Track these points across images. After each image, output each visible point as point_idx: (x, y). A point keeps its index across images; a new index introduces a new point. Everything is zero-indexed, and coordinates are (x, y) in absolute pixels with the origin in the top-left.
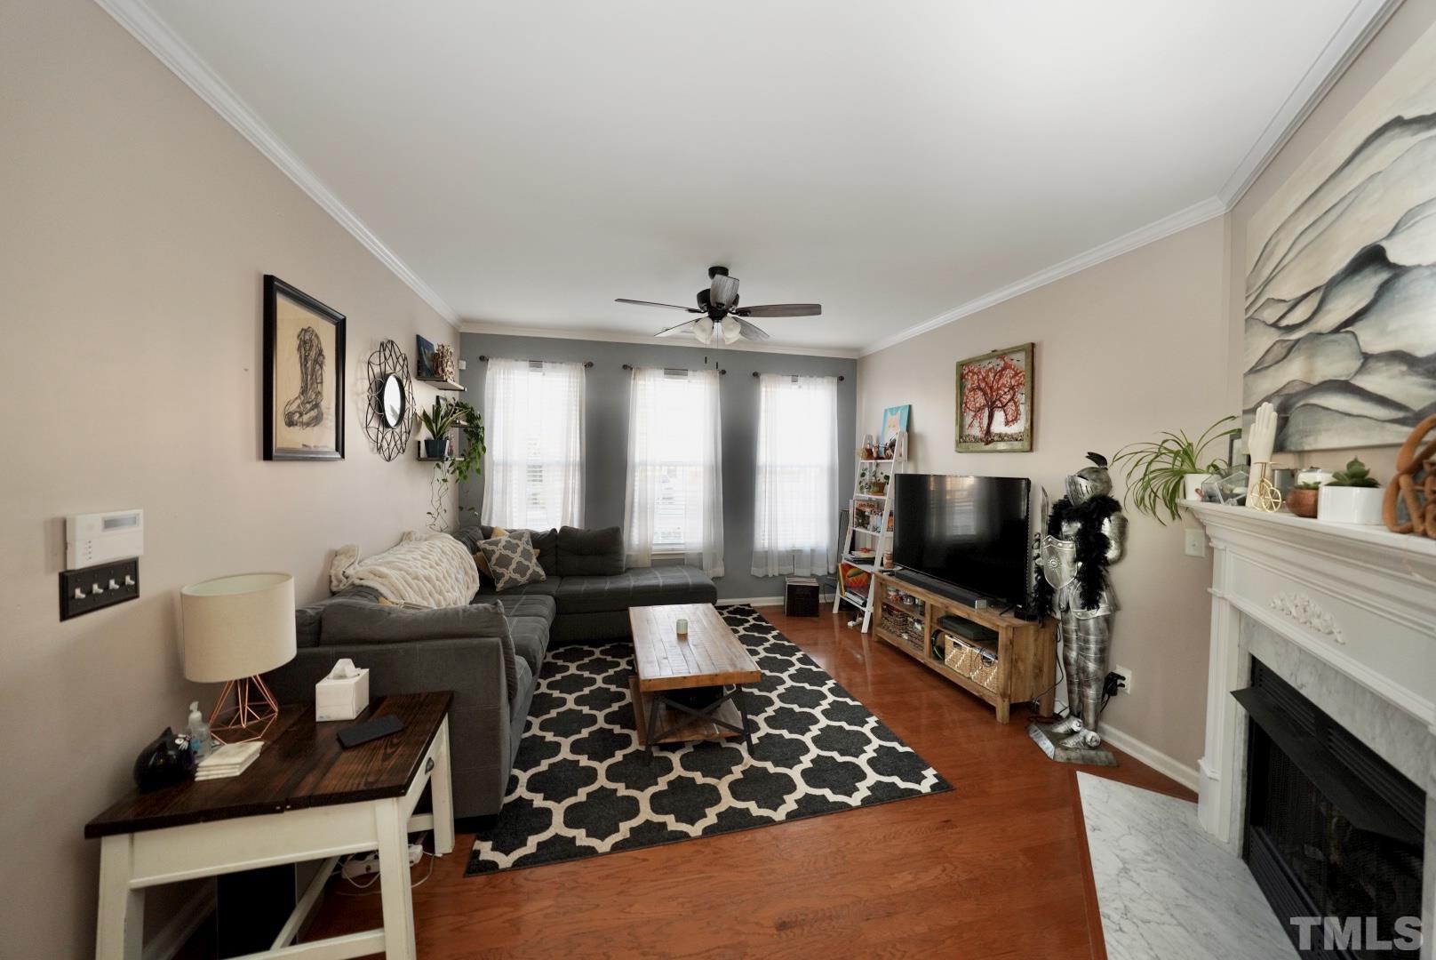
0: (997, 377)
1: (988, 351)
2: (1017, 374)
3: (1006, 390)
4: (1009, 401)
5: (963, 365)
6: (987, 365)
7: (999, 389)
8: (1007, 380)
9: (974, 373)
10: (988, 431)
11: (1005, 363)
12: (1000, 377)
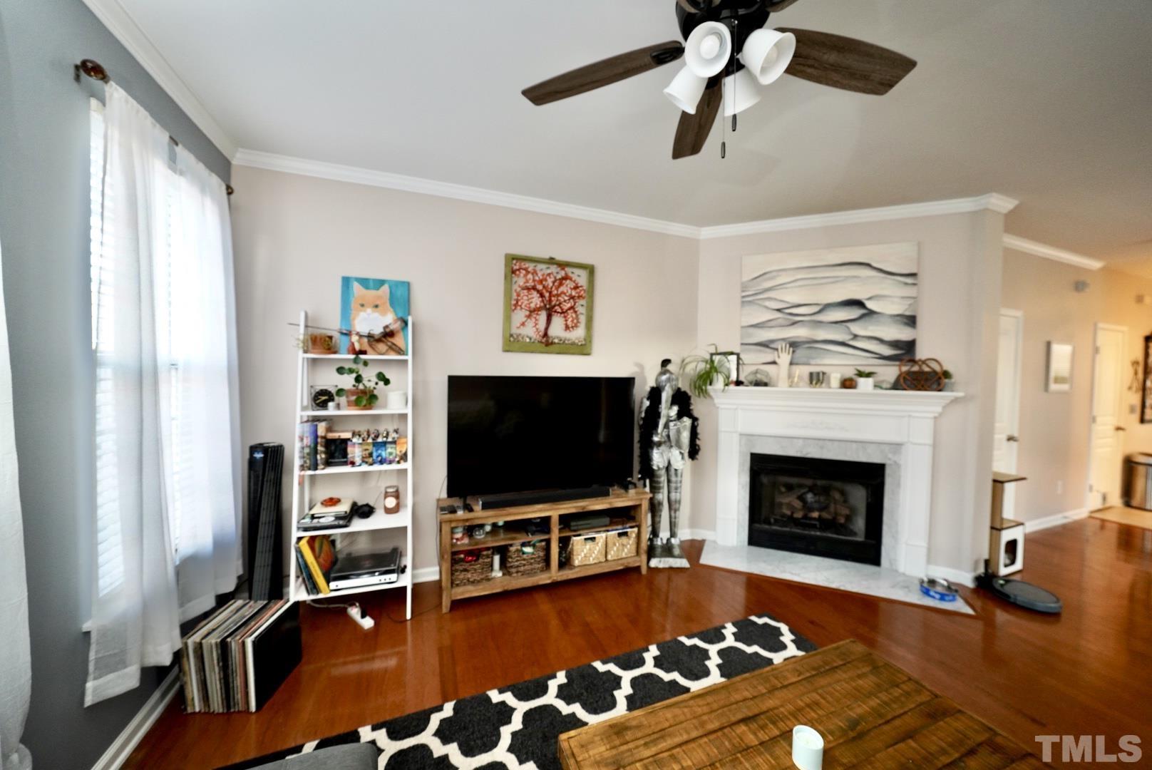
0: (556, 284)
1: (546, 256)
2: (576, 288)
3: (566, 298)
4: (569, 309)
5: (513, 259)
6: (542, 269)
7: (558, 295)
8: (567, 288)
9: (528, 272)
10: (546, 335)
11: (566, 274)
12: (561, 284)
